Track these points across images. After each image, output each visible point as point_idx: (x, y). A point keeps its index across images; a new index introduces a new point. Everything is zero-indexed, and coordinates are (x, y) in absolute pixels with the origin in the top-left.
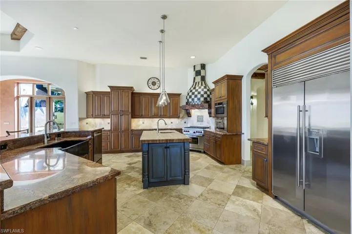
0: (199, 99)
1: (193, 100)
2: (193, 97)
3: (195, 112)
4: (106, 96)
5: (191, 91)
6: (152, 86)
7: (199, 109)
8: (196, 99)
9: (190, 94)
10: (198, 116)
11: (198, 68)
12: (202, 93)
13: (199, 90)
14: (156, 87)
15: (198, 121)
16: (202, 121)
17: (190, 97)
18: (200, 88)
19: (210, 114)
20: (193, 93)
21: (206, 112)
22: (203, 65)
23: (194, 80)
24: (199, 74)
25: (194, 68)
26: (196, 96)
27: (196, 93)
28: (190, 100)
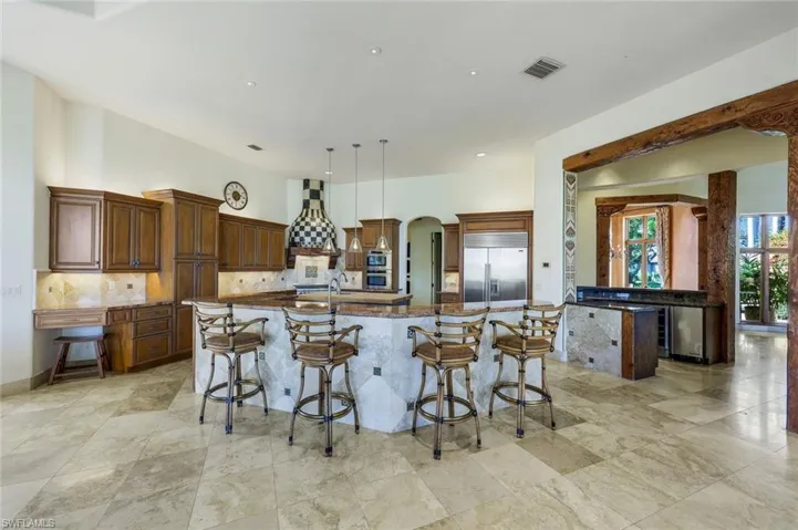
0: (314, 239)
1: (302, 239)
2: (302, 234)
3: (302, 261)
4: (145, 212)
5: (298, 224)
6: (232, 200)
7: (310, 255)
8: (308, 240)
9: (297, 229)
10: (307, 268)
11: (315, 186)
12: (319, 229)
13: (313, 224)
14: (239, 204)
15: (307, 276)
16: (315, 276)
17: (297, 234)
18: (313, 219)
19: (332, 265)
20: (302, 228)
21: (323, 261)
22: (322, 184)
23: (306, 204)
24: (314, 192)
25: (306, 183)
26: (308, 234)
27: (308, 229)
28: (297, 239)
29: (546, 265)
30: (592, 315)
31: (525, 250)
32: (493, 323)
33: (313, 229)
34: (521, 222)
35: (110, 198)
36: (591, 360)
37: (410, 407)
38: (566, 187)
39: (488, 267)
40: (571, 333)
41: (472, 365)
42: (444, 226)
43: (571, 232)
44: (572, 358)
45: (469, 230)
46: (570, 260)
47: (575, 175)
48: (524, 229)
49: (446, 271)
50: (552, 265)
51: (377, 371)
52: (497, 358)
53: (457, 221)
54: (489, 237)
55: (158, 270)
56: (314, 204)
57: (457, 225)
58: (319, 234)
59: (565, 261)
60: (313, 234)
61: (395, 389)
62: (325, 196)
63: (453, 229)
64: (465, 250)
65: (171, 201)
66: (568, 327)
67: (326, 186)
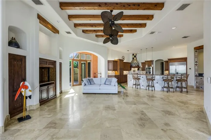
0: (135, 65)
2: (133, 64)
7: (134, 68)
10: (133, 70)
11: (135, 55)
12: (136, 63)
15: (134, 72)
17: (132, 64)
18: (135, 61)
19: (138, 70)
20: (133, 63)
21: (136, 69)
22: (136, 54)
23: (133, 58)
24: (135, 56)
25: (133, 55)
26: (134, 64)
27: (134, 63)
28: (132, 65)
29: (190, 69)
30: (201, 78)
31: (186, 66)
32: (176, 77)
33: (135, 63)
34: (184, 60)
35: (113, 61)
36: (201, 87)
37: (162, 88)
38: (195, 53)
39: (176, 69)
40: (197, 82)
41: (172, 82)
42: (164, 61)
43: (196, 62)
44: (197, 87)
45: (171, 62)
46: (196, 68)
47: (198, 50)
48: (185, 61)
49: (165, 70)
50: (192, 69)
51: (157, 83)
52: (177, 83)
53: (168, 60)
54: (176, 63)
55: (117, 71)
56: (135, 58)
57: (168, 61)
58: (136, 64)
59: (195, 68)
60: (135, 64)
61: (160, 85)
62: (137, 57)
63: (167, 62)
64: (170, 66)
65: (119, 61)
66: (196, 81)
67: (137, 54)
